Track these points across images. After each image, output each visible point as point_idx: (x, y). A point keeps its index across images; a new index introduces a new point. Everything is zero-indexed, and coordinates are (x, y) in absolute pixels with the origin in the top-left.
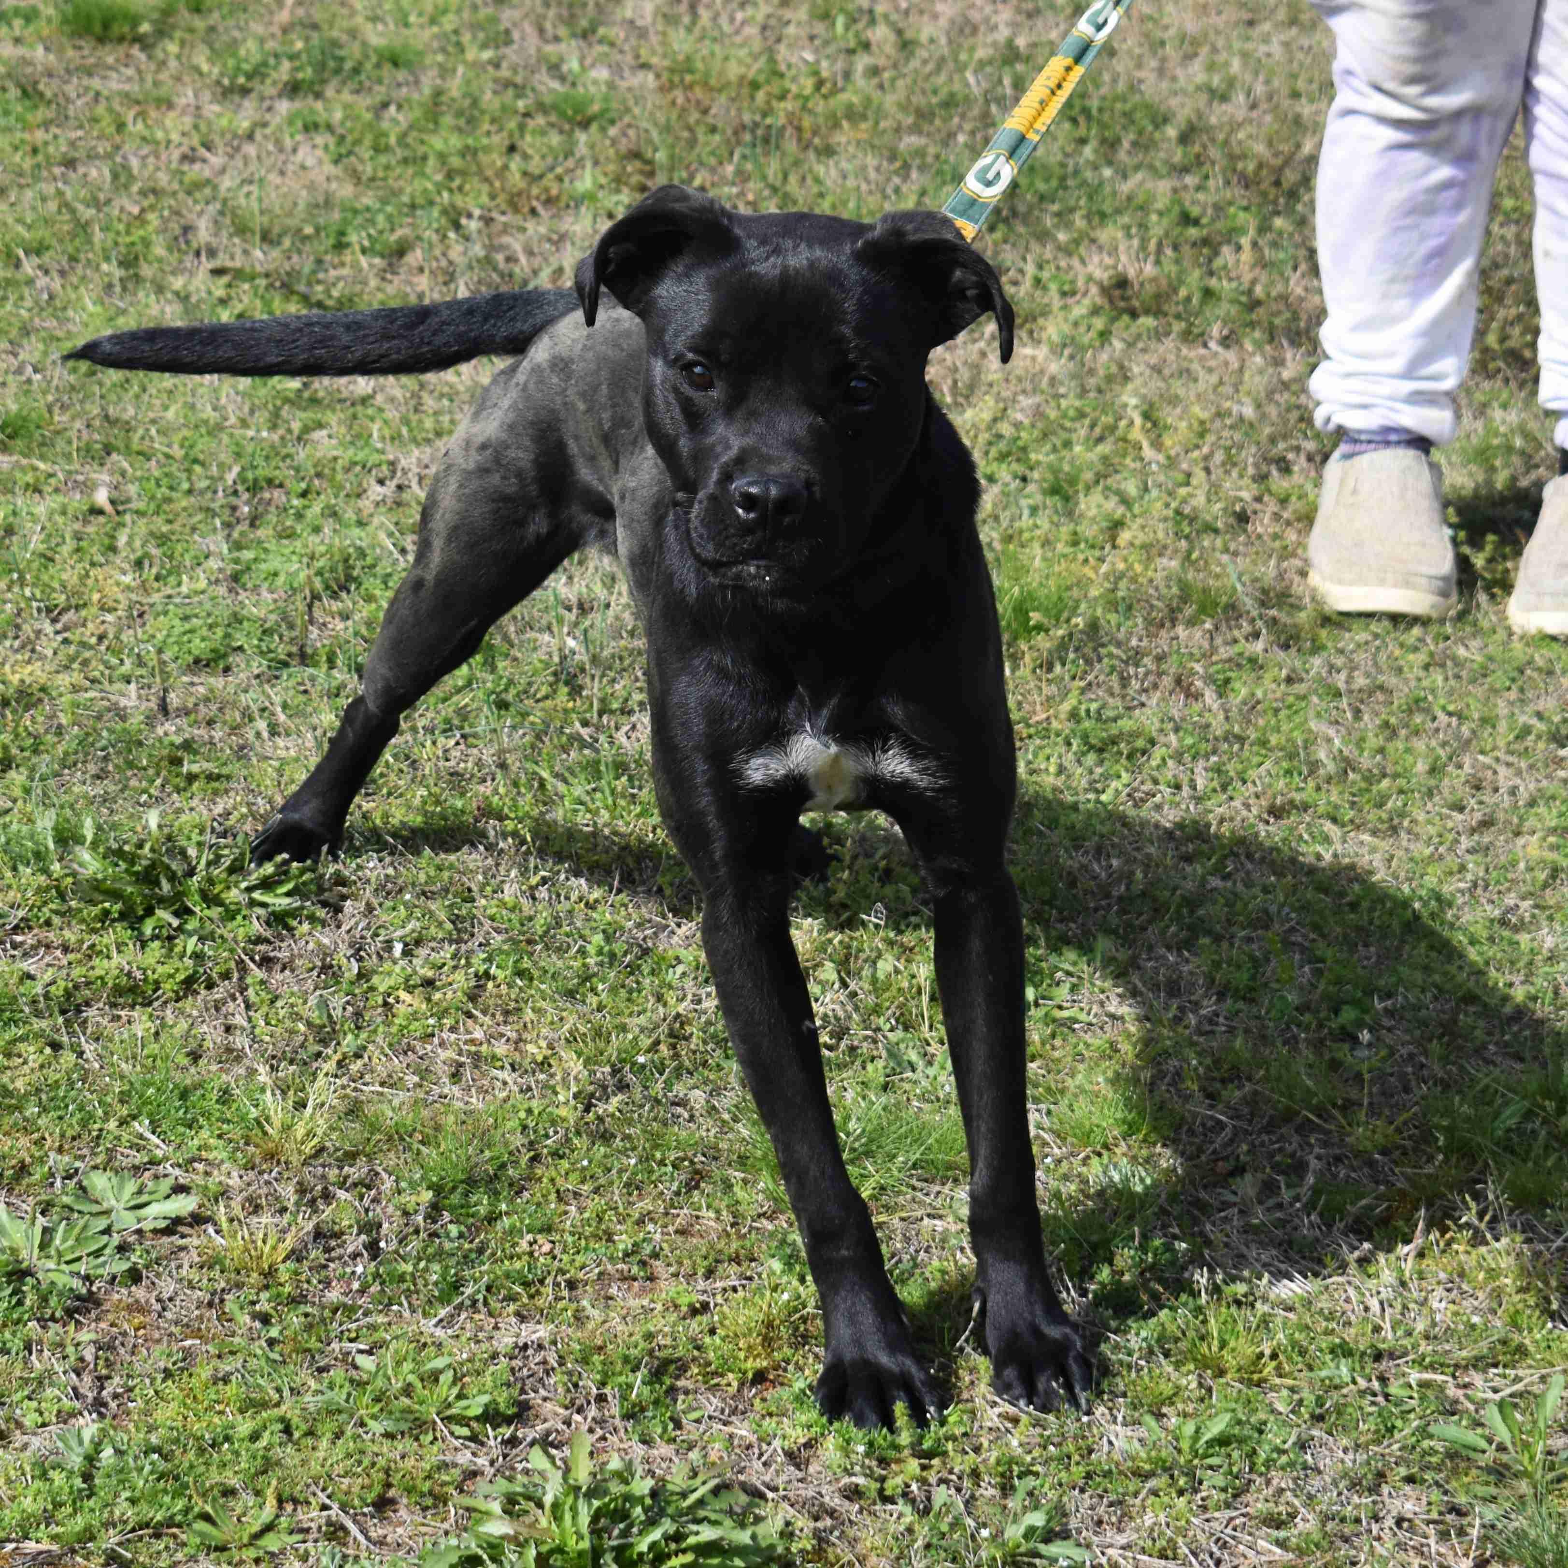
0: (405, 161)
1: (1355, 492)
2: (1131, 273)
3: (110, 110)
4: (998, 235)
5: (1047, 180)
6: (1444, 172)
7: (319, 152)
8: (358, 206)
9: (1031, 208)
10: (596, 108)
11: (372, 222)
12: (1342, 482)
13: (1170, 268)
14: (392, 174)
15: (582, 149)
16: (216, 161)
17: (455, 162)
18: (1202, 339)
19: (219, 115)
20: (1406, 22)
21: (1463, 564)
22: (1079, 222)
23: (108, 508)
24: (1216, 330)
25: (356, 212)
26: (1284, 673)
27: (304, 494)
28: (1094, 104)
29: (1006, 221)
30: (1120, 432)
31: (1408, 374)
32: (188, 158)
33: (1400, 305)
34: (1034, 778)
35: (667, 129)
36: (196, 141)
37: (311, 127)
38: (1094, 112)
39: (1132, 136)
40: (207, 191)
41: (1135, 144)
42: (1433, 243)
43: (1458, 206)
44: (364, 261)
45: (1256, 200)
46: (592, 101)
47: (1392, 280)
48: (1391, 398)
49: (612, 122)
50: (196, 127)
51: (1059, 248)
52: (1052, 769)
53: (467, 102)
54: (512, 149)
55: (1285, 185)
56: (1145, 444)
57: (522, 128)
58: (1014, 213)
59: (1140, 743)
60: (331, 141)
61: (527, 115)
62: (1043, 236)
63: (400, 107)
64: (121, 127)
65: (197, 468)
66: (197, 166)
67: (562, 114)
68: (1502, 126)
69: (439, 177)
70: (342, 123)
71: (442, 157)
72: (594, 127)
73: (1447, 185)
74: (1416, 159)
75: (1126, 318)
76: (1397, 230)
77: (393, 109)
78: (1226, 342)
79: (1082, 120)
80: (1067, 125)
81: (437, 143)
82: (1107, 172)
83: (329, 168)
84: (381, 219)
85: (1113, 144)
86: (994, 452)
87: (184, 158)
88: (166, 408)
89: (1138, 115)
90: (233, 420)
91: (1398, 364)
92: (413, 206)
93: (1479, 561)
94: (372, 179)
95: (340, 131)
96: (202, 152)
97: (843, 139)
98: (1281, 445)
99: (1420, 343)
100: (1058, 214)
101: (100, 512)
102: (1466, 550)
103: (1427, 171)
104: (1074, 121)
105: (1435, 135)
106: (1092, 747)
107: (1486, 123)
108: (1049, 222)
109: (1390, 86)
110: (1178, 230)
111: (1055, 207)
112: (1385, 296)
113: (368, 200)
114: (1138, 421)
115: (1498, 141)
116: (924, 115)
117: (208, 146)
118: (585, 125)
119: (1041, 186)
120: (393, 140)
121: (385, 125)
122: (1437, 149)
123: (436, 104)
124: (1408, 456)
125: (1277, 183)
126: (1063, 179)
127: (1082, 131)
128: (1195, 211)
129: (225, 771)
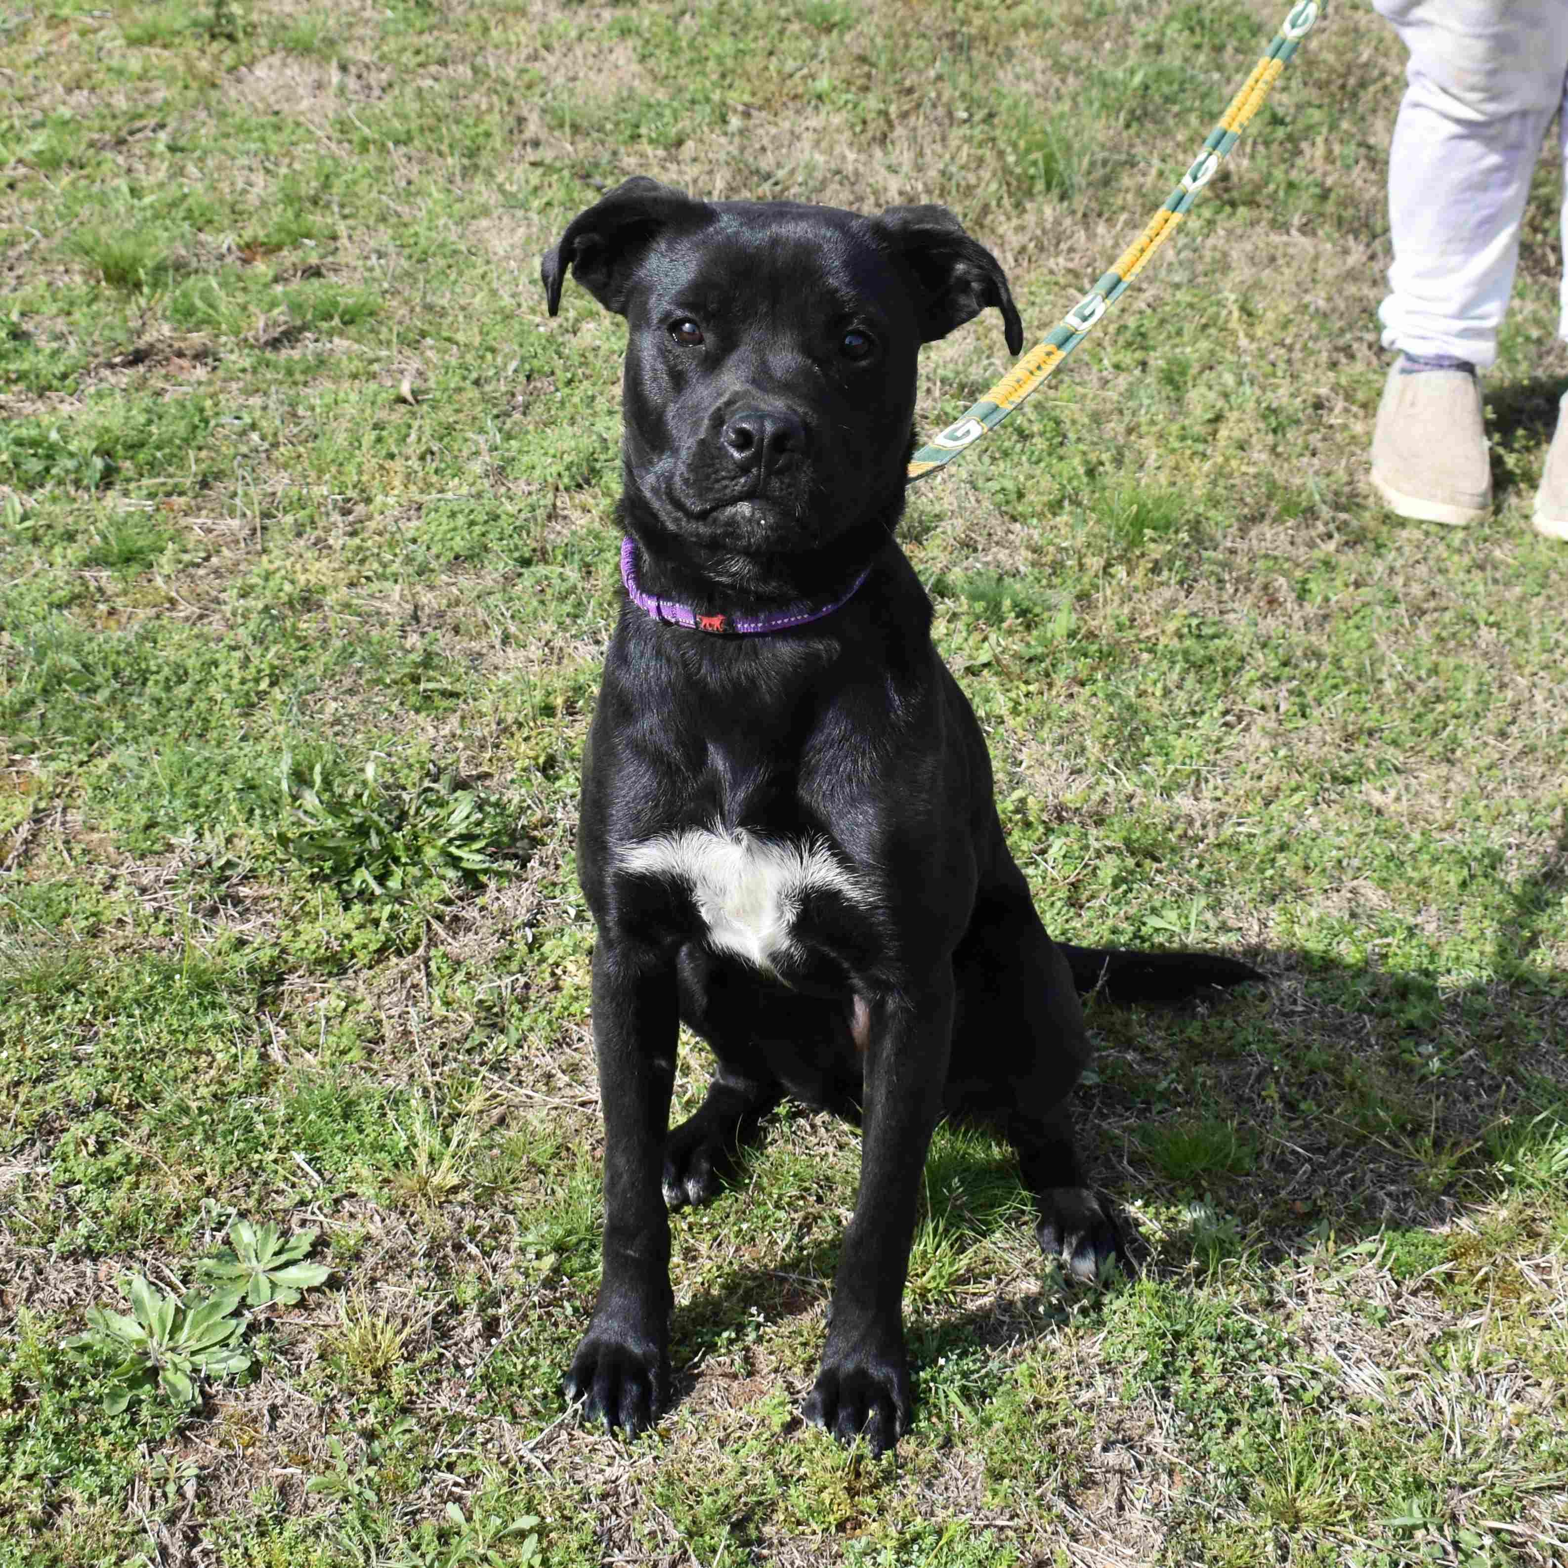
0: (691, 63)
1: (1413, 404)
2: (1232, 167)
3: (480, 17)
4: (1132, 131)
5: (1170, 83)
6: (1494, 159)
7: (630, 52)
8: (652, 101)
9: (1157, 110)
10: (837, 18)
11: (660, 115)
12: (1403, 392)
13: (1262, 163)
14: (682, 73)
15: (824, 52)
16: (552, 59)
17: (729, 63)
18: (1285, 228)
19: (559, 22)
20: (1468, 41)
21: (1496, 462)
22: (1193, 119)
23: (410, 398)
24: (1297, 220)
25: (649, 106)
26: (1353, 577)
27: (569, 382)
28: (1207, 15)
29: (1138, 119)
30: (1221, 322)
31: (1461, 314)
32: (534, 57)
33: (1456, 260)
34: (1141, 701)
35: (888, 36)
36: (538, 43)
37: (625, 33)
38: (1207, 23)
39: (1235, 43)
40: (542, 87)
41: (1237, 50)
42: (1485, 212)
43: (1506, 183)
44: (649, 150)
45: (1326, 100)
46: (834, 11)
47: (1449, 241)
48: (1447, 334)
49: (849, 28)
50: (541, 32)
51: (1178, 145)
52: (1158, 693)
53: (743, 11)
54: (771, 53)
55: (1349, 88)
56: (1241, 335)
57: (782, 32)
58: (1146, 114)
59: (1232, 663)
60: (639, 43)
61: (787, 20)
62: (1167, 134)
63: (693, 15)
64: (486, 30)
65: (489, 356)
66: (538, 65)
67: (813, 22)
68: (1544, 123)
69: (715, 77)
70: (649, 30)
71: (720, 60)
72: (835, 33)
73: (1497, 169)
74: (1472, 147)
75: (1228, 209)
76: (1457, 202)
77: (687, 17)
78: (1304, 229)
79: (1198, 29)
80: (1186, 33)
81: (716, 48)
82: (1216, 76)
83: (635, 67)
84: (667, 112)
85: (1219, 49)
86: (1121, 341)
87: (529, 58)
88: (474, 295)
89: (1239, 25)
90: (524, 308)
91: (1453, 307)
92: (693, 102)
93: (1510, 460)
94: (666, 77)
95: (647, 35)
96: (543, 53)
97: (1019, 43)
98: (1348, 336)
99: (1470, 292)
100: (1177, 115)
101: (404, 401)
102: (1501, 450)
103: (1481, 157)
104: (1192, 30)
105: (1492, 131)
106: (1193, 665)
107: (1531, 121)
108: (1171, 122)
109: (1454, 90)
110: (1268, 129)
111: (1176, 108)
112: (1443, 253)
113: (661, 95)
114: (1236, 314)
115: (1542, 131)
116: (1080, 23)
117: (548, 48)
118: (829, 30)
119: (1166, 89)
120: (684, 44)
121: (681, 29)
122: (1490, 142)
123: (721, 13)
124: (1459, 378)
125: (1343, 87)
126: (1182, 83)
127: (1197, 39)
128: (1280, 111)
129: (458, 687)
